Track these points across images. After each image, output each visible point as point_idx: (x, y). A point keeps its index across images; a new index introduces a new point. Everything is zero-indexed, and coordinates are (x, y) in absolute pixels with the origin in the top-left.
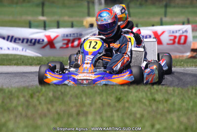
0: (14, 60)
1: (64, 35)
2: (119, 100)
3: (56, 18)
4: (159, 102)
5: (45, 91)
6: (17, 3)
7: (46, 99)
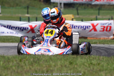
0: (11, 39)
1: (40, 25)
2: (71, 63)
3: (36, 15)
4: (94, 65)
5: (29, 58)
6: (13, 7)
7: (29, 62)
